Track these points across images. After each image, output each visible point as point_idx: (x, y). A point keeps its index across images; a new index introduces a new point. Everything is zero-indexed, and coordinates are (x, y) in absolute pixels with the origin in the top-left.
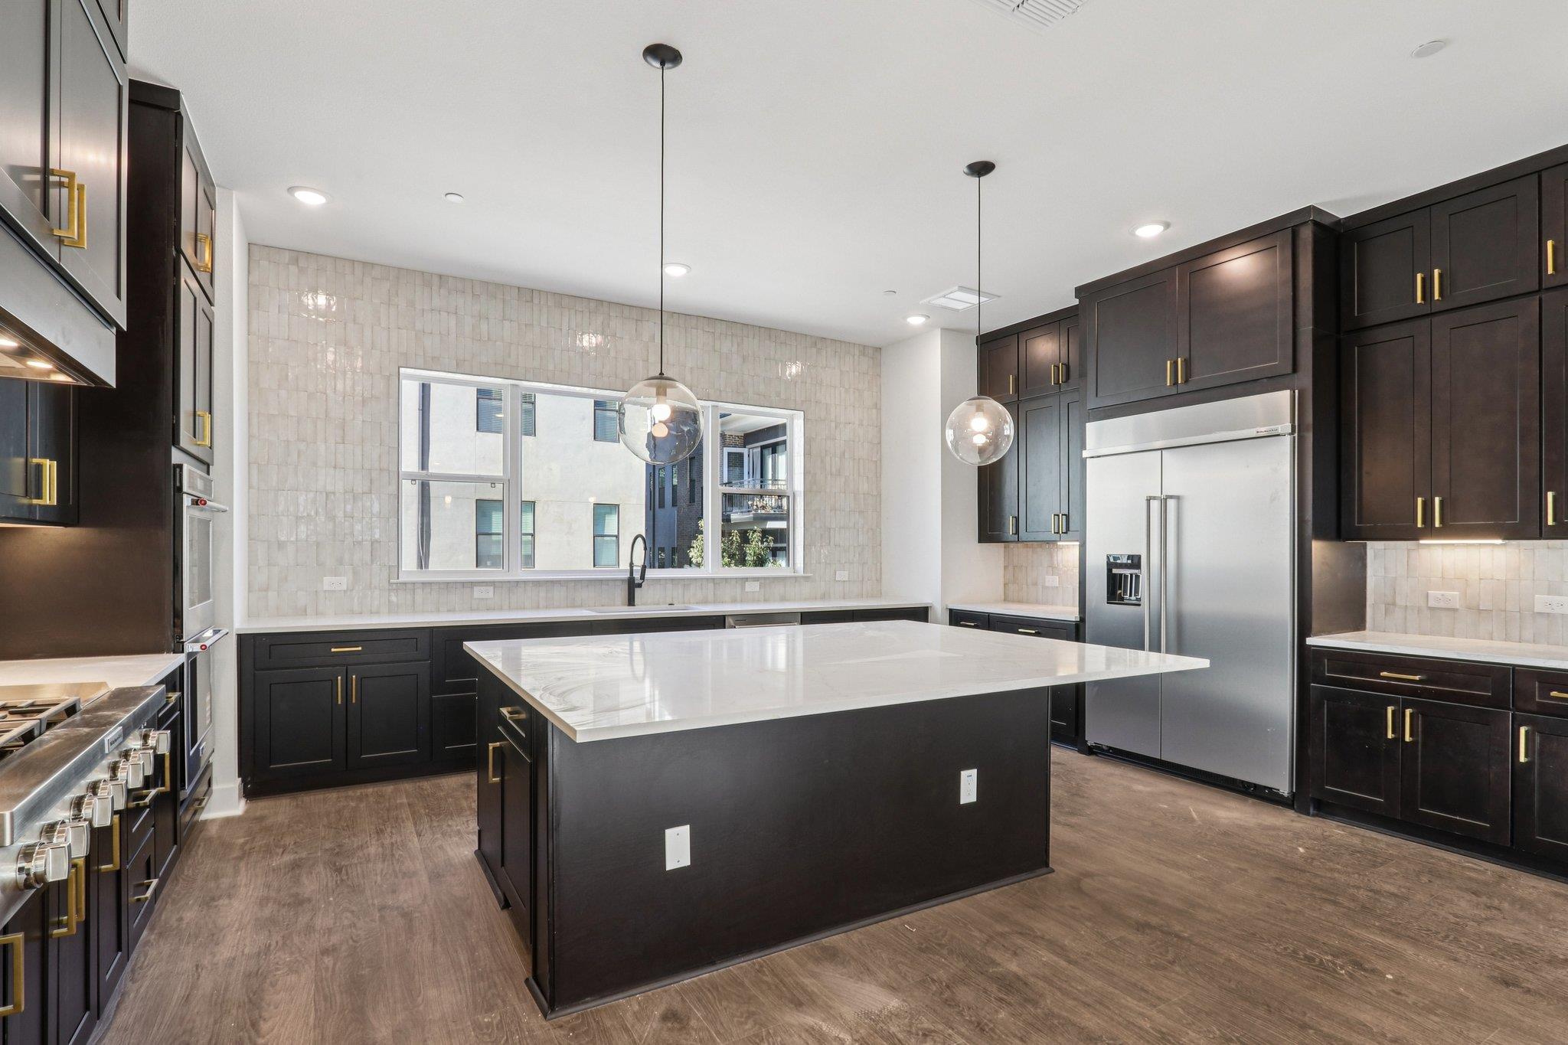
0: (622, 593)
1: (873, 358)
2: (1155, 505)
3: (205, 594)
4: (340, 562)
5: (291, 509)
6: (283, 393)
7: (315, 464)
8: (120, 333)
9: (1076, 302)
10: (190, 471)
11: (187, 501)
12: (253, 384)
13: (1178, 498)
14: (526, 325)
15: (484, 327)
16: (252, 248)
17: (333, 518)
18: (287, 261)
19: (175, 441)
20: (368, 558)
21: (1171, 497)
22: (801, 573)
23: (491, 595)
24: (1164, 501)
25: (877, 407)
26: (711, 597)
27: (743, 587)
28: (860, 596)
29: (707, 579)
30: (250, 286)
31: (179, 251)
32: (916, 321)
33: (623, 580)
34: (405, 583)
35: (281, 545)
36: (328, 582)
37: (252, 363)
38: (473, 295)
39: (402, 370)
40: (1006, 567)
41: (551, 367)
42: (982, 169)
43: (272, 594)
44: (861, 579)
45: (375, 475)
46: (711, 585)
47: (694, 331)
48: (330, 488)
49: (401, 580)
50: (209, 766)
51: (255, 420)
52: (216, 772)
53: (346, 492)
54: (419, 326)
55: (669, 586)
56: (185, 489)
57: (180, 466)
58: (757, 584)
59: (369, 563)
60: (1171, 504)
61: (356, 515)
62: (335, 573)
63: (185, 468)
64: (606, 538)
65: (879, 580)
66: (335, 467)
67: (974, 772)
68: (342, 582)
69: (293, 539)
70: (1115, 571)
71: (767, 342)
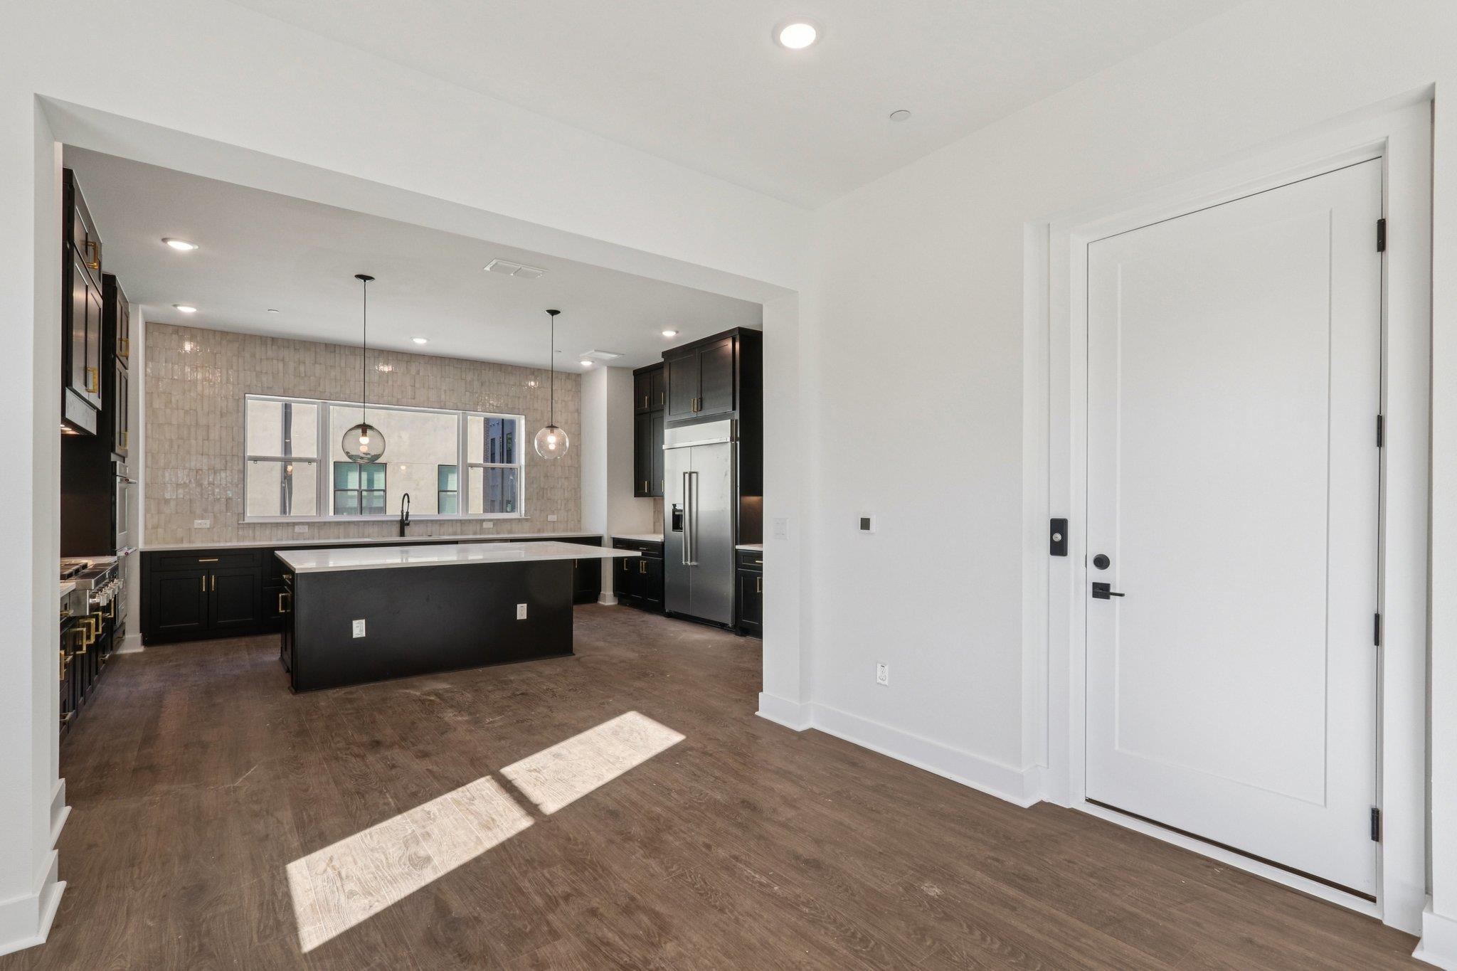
0: (396, 529)
1: (576, 381)
2: (687, 476)
3: (123, 529)
4: (206, 510)
5: (173, 480)
6: (168, 411)
7: (189, 453)
8: (98, 412)
9: (663, 360)
10: (120, 464)
11: (118, 479)
12: (149, 405)
13: (696, 473)
14: (331, 366)
15: (302, 368)
16: (147, 325)
17: (201, 485)
18: (171, 332)
19: (113, 450)
20: (224, 508)
21: (694, 473)
22: (523, 517)
23: (307, 530)
24: (690, 474)
25: (578, 411)
26: (459, 530)
27: (482, 525)
28: (566, 530)
29: (457, 521)
30: (147, 347)
31: (115, 355)
32: (586, 364)
33: (397, 521)
34: (249, 524)
35: (167, 501)
36: (198, 523)
37: (148, 394)
38: (295, 349)
39: (247, 395)
40: (654, 512)
41: (348, 392)
42: (554, 313)
43: (160, 531)
44: (566, 520)
45: (229, 458)
46: (459, 524)
47: (447, 367)
48: (199, 466)
49: (246, 521)
50: (123, 624)
51: (149, 426)
52: (127, 627)
53: (209, 469)
54: (258, 369)
55: (430, 524)
56: (118, 473)
57: (115, 462)
58: (492, 523)
59: (225, 510)
60: (694, 476)
61: (216, 482)
62: (202, 518)
63: (118, 463)
64: (448, 493)
65: (579, 521)
66: (202, 455)
67: (525, 605)
68: (206, 523)
69: (174, 497)
70: (677, 513)
71: (499, 372)
